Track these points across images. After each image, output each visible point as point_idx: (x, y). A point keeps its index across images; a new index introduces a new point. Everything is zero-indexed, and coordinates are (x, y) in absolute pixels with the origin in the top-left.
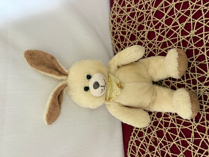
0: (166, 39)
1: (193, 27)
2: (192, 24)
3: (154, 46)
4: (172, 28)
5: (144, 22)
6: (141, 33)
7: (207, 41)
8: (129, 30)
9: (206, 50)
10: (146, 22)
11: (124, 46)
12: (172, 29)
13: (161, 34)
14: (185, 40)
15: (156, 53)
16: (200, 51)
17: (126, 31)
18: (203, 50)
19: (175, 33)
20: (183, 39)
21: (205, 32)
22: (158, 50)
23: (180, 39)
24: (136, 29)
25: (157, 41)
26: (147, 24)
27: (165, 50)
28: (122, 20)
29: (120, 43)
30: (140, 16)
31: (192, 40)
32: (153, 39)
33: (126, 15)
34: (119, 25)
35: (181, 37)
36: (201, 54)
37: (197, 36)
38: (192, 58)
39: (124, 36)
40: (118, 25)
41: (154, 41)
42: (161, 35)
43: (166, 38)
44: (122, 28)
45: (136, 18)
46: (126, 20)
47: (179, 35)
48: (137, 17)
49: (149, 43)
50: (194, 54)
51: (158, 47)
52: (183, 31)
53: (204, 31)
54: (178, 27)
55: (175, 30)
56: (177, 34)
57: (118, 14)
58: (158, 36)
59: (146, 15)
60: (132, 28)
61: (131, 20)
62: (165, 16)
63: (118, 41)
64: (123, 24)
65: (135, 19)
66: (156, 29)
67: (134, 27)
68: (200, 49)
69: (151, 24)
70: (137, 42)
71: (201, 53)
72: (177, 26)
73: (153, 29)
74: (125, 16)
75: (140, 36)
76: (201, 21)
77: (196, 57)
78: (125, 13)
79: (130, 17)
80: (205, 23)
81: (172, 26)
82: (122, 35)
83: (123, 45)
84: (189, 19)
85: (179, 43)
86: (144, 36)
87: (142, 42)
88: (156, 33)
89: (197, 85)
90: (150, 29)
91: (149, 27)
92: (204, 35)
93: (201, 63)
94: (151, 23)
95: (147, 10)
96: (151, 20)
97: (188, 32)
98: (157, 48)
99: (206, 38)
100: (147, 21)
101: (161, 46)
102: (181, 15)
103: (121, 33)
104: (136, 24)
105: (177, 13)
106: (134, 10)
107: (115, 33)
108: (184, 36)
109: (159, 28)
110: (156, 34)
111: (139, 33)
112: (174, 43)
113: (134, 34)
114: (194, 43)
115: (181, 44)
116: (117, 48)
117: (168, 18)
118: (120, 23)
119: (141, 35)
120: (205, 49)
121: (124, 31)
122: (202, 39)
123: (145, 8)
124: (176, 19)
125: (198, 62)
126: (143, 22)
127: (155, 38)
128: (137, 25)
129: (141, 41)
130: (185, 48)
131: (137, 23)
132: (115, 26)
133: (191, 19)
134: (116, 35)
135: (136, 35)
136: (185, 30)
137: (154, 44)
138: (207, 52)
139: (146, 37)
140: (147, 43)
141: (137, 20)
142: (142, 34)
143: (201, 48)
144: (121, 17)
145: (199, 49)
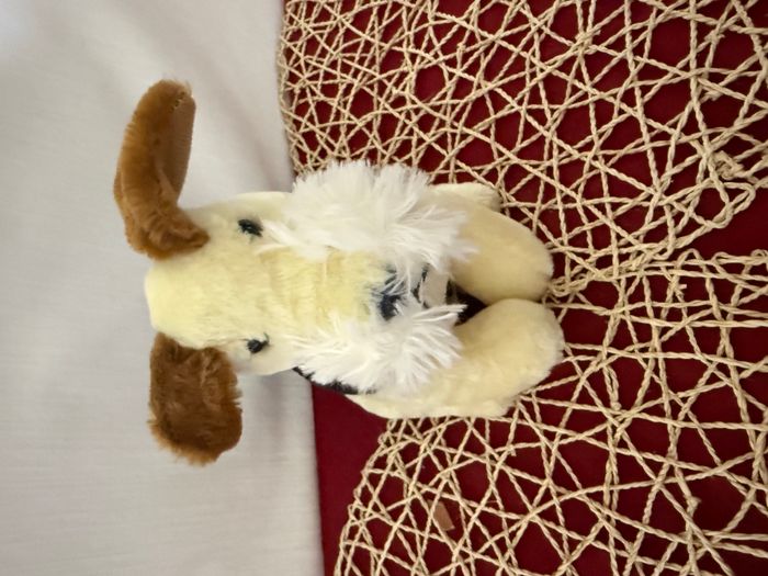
0: (483, 87)
1: (586, 15)
2: (579, 5)
3: (442, 123)
4: (504, 39)
5: (402, 37)
6: (394, 80)
7: (644, 60)
8: (349, 78)
9: (643, 96)
10: (408, 37)
11: (332, 141)
12: (505, 44)
13: (465, 71)
14: (556, 73)
15: (450, 147)
16: (617, 104)
17: (338, 81)
18: (629, 98)
19: (518, 56)
20: (548, 69)
21: (632, 24)
22: (454, 135)
23: (538, 73)
24: (375, 71)
25: (451, 102)
26: (412, 45)
27: (483, 132)
28: (323, 44)
29: (316, 128)
30: (389, 21)
31: (584, 70)
32: (437, 97)
33: (340, 25)
34: (314, 63)
36: (624, 117)
37: (602, 48)
38: (588, 139)
39: (329, 100)
40: (307, 65)
41: (439, 103)
42: (466, 76)
43: (483, 83)
44: (322, 75)
45: (373, 29)
46: (339, 41)
47: (533, 57)
48: (376, 25)
49: (421, 114)
50: (593, 123)
51: (456, 124)
53: (627, 21)
54: (529, 29)
56: (525, 60)
57: (313, 24)
58: (455, 79)
59: (409, 9)
60: (359, 67)
61: (356, 41)
63: (309, 124)
64: (325, 60)
65: (371, 35)
66: (445, 54)
67: (366, 63)
68: (615, 96)
69: (430, 40)
70: (379, 119)
71: (621, 112)
72: (525, 26)
73: (436, 56)
74: (336, 30)
75: (387, 91)
77: (600, 136)
78: (335, 18)
79: (354, 29)
81: (506, 30)
82: (322, 97)
83: (325, 135)
85: (535, 90)
86: (403, 90)
87: (397, 115)
88: (446, 69)
89: (613, 250)
90: (423, 59)
91: (421, 52)
92: (628, 39)
93: (621, 153)
94: (426, 38)
96: (425, 25)
97: (567, 42)
98: (453, 127)
99: (638, 51)
100: (413, 31)
101: (466, 118)
103: (318, 92)
104: (375, 50)
107: (298, 92)
108: (551, 61)
109: (454, 49)
110: (446, 76)
111: (386, 82)
112: (514, 97)
113: (368, 90)
114: (591, 78)
115: (543, 94)
116: (305, 148)
117: (488, 6)
118: (315, 58)
119: (394, 89)
120: (638, 93)
121: (331, 81)
122: (620, 55)
125: (611, 152)
126: (398, 40)
127: (443, 91)
128: (378, 53)
130: (556, 106)
131: (379, 50)
134: (302, 101)
135: (374, 94)
136: (554, 36)
137: (439, 115)
138: (646, 105)
139: (409, 94)
140: (413, 115)
141: (378, 36)
142: (397, 85)
143: (621, 91)
144: (321, 35)
145: (611, 100)
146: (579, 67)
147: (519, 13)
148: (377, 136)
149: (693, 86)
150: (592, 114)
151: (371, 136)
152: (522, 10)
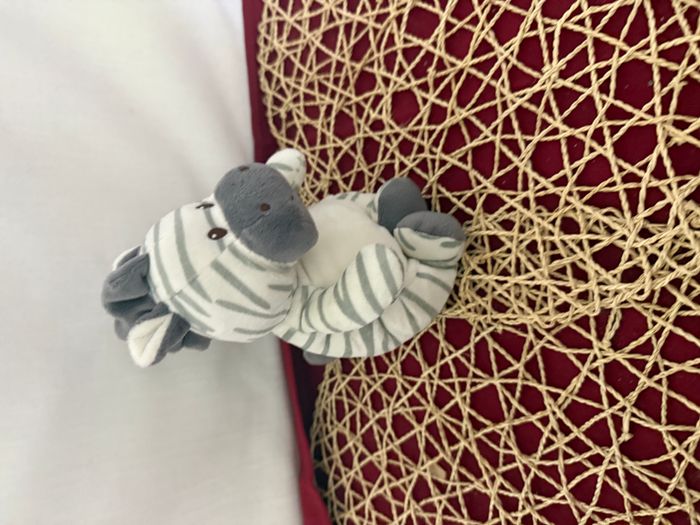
0: (457, 114)
1: (550, 48)
2: (543, 37)
3: (421, 149)
4: (473, 66)
5: (372, 59)
6: (370, 103)
7: (610, 100)
8: (328, 100)
9: (612, 135)
10: (378, 58)
11: (323, 163)
12: (474, 71)
13: (438, 97)
14: (526, 105)
15: (431, 172)
16: (588, 142)
17: (318, 102)
18: (598, 136)
19: (488, 85)
20: (519, 102)
21: (596, 62)
22: (433, 161)
23: (509, 104)
24: (350, 93)
25: (428, 128)
26: (383, 67)
27: (460, 160)
28: (298, 64)
29: (307, 151)
30: (357, 40)
31: (553, 104)
32: (414, 122)
33: (310, 44)
34: (293, 85)
35: (509, 96)
36: (594, 155)
37: (568, 83)
38: (561, 173)
39: (313, 122)
40: (288, 86)
41: (416, 128)
42: (438, 102)
43: (458, 110)
44: (302, 97)
45: (342, 48)
46: (312, 61)
47: (502, 87)
48: (345, 44)
49: (400, 139)
50: (566, 158)
51: (434, 149)
52: (514, 71)
53: (592, 59)
54: (495, 59)
55: (486, 73)
56: (494, 89)
57: (286, 44)
58: (428, 104)
59: (376, 31)
60: (334, 88)
61: (327, 62)
62: (442, 25)
63: (299, 147)
64: (303, 80)
65: (340, 54)
66: (416, 79)
67: (341, 83)
68: (585, 133)
69: (400, 64)
70: (362, 141)
71: (592, 150)
72: (491, 55)
73: (408, 80)
74: (307, 49)
75: (365, 115)
76: (576, 23)
77: (574, 171)
78: (305, 37)
79: (324, 48)
80: (594, 27)
81: (474, 57)
82: (307, 120)
83: (316, 157)
84: (530, 23)
85: (507, 121)
86: (380, 112)
87: (377, 138)
88: (419, 94)
90: (395, 83)
91: (393, 77)
92: (594, 77)
93: (595, 190)
94: (398, 62)
95: (376, 12)
96: (394, 49)
97: (535, 74)
98: (432, 152)
99: (604, 89)
100: (382, 54)
101: (444, 146)
102: (501, 11)
103: (302, 114)
104: (347, 71)
105: (483, 6)
106: (331, 19)
107: (283, 116)
108: (521, 92)
109: (425, 74)
110: (420, 101)
111: (362, 104)
112: (488, 126)
113: (347, 111)
114: (561, 113)
115: (515, 124)
117: (454, 30)
118: (293, 78)
119: (371, 112)
120: (607, 133)
121: (311, 103)
122: (587, 92)
123: (368, 5)
124: (483, 28)
125: (585, 189)
126: (368, 61)
127: (418, 117)
128: (350, 74)
129: (371, 134)
130: (529, 138)
131: (352, 69)
132: (281, 91)
133: (539, 20)
134: (290, 124)
135: (353, 114)
136: (520, 66)
137: (417, 141)
138: (615, 145)
139: (386, 118)
140: (393, 139)
141: (348, 56)
142: (374, 106)
143: (591, 129)
144: (295, 55)
145: (582, 137)
146: (548, 101)
147: (484, 41)
148: (362, 159)
149: (659, 131)
150: (564, 149)
151: (357, 158)
152: (487, 37)
